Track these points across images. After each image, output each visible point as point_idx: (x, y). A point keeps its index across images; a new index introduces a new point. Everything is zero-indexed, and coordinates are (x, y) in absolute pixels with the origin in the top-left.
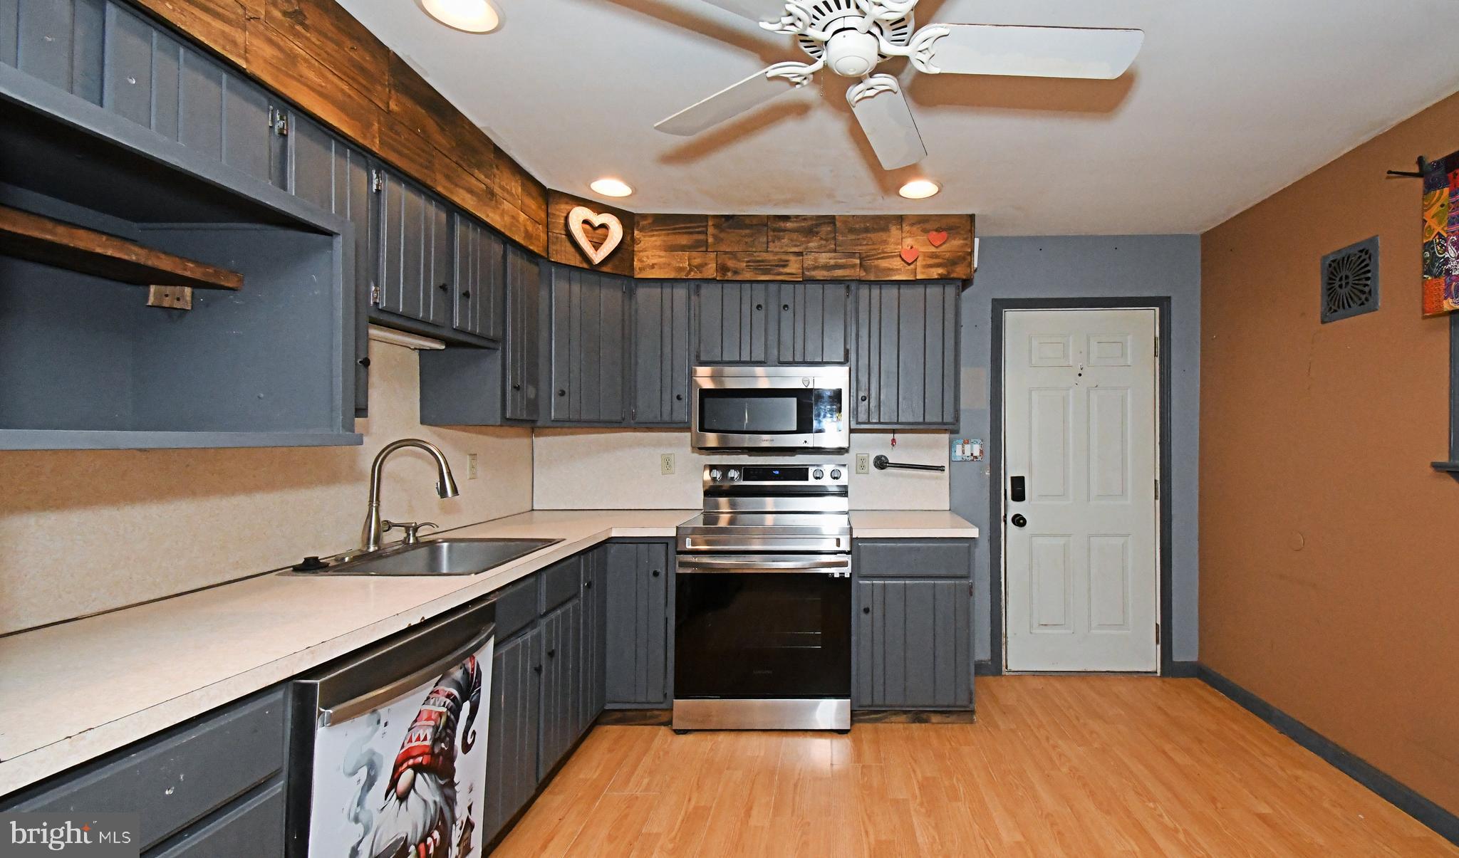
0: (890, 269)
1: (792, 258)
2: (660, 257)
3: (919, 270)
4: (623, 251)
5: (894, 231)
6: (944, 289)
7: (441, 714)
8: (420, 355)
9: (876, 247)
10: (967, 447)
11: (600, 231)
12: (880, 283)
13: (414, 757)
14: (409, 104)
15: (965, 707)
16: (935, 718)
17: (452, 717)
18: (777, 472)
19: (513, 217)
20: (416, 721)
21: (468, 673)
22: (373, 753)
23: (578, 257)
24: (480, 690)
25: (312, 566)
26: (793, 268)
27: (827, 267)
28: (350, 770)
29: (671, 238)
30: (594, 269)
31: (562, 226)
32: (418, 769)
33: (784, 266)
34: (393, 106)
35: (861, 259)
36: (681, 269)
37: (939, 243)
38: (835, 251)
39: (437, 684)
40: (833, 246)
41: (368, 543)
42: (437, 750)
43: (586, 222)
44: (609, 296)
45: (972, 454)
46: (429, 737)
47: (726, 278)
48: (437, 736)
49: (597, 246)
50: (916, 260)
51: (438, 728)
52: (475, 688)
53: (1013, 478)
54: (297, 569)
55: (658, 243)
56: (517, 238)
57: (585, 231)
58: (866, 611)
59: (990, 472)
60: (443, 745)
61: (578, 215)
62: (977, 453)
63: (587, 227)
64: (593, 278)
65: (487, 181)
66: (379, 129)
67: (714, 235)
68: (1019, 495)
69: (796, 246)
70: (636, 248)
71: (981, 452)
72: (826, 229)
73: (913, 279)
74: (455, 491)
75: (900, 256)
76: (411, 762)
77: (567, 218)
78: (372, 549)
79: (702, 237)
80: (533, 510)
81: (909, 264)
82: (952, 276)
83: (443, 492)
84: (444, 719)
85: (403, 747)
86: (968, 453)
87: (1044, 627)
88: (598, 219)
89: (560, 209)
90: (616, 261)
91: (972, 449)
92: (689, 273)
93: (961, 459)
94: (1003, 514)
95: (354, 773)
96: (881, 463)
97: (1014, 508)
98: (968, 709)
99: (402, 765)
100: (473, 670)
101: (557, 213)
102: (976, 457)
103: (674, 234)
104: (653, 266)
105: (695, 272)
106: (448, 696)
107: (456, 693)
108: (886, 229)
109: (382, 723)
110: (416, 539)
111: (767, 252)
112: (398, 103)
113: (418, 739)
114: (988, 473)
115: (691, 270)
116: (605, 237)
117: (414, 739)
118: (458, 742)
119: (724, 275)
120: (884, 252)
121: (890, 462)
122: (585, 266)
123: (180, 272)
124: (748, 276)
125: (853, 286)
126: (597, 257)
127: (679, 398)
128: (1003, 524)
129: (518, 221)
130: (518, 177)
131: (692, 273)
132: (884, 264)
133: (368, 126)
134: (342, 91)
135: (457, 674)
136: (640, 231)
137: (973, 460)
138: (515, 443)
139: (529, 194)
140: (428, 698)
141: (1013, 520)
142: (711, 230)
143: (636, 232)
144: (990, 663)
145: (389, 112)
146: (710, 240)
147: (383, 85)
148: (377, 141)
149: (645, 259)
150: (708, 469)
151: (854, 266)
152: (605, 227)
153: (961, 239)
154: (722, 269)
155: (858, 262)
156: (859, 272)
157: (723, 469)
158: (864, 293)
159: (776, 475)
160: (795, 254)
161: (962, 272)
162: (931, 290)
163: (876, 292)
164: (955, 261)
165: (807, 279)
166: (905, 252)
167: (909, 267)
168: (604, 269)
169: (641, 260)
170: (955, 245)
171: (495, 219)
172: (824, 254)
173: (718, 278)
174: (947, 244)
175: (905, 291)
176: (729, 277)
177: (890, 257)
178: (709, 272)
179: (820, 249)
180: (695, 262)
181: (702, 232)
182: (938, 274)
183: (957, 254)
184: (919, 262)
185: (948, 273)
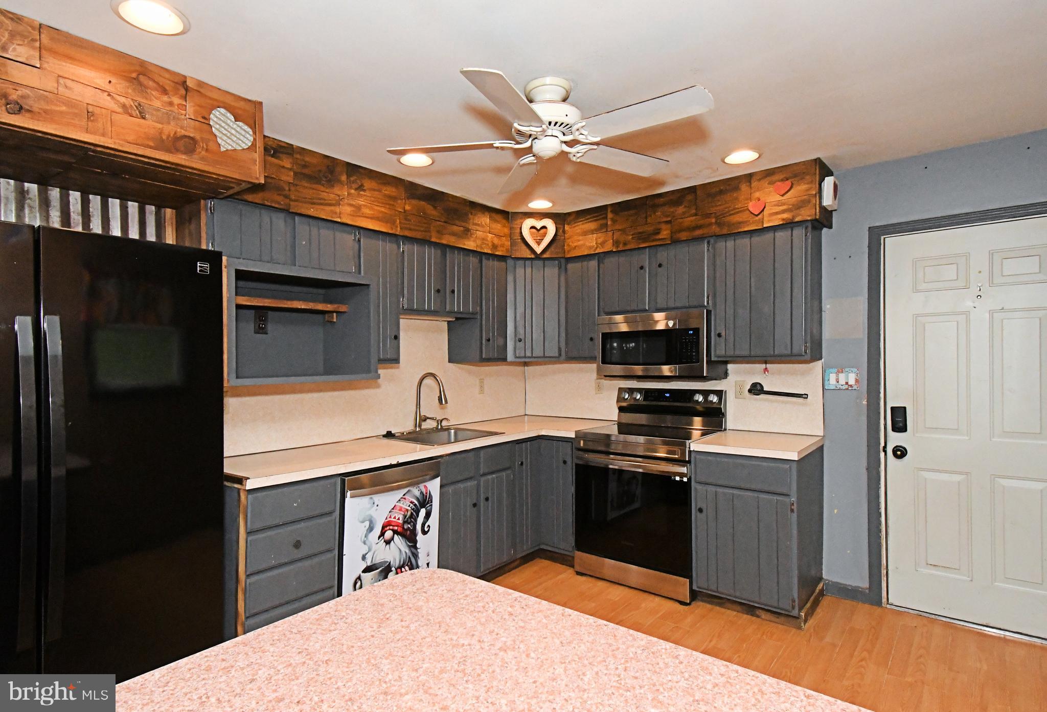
0: (740, 223)
1: (663, 226)
2: (579, 240)
3: (766, 219)
4: (558, 239)
5: (744, 187)
6: (792, 232)
7: (407, 510)
8: (448, 324)
9: (727, 205)
10: (842, 377)
11: (542, 231)
12: (734, 236)
13: (394, 526)
14: (414, 202)
15: (786, 611)
16: (763, 615)
17: (414, 513)
18: (668, 395)
19: (483, 239)
20: (393, 509)
21: (423, 495)
22: (372, 517)
23: (529, 251)
24: (431, 505)
25: (389, 435)
26: (665, 233)
27: (691, 228)
28: (361, 520)
29: (587, 225)
30: (538, 257)
31: (519, 233)
32: (395, 532)
33: (658, 233)
34: (407, 207)
35: (716, 218)
36: (590, 248)
37: (783, 192)
38: (696, 215)
39: (404, 495)
40: (694, 211)
41: (416, 426)
42: (406, 527)
43: (533, 227)
44: (550, 272)
45: (847, 383)
46: (401, 519)
47: (619, 249)
48: (406, 520)
49: (539, 244)
50: (763, 210)
51: (406, 517)
52: (428, 503)
53: (892, 408)
54: (384, 436)
55: (578, 231)
56: (486, 251)
57: (532, 234)
58: (700, 510)
59: (867, 401)
60: (409, 526)
61: (528, 223)
62: (852, 382)
63: (534, 230)
64: (540, 263)
65: (463, 224)
66: (400, 222)
67: (612, 219)
68: (900, 425)
69: (666, 216)
70: (565, 236)
71: (857, 381)
72: (690, 197)
73: (761, 227)
74: (446, 401)
75: (748, 210)
76: (391, 527)
77: (521, 228)
78: (418, 430)
79: (604, 222)
80: (525, 415)
81: (757, 215)
82: (796, 220)
83: (440, 402)
84: (409, 513)
85: (386, 519)
86: (842, 381)
87: (932, 567)
88: (539, 224)
89: (517, 223)
90: (552, 248)
91: (847, 377)
92: (596, 249)
93: (834, 388)
94: (882, 444)
95: (363, 522)
96: (756, 389)
97: (895, 439)
98: (789, 614)
99: (386, 526)
100: (426, 493)
101: (515, 226)
102: (851, 386)
103: (588, 222)
104: (577, 247)
105: (600, 248)
106: (412, 502)
107: (416, 502)
108: (737, 189)
109: (376, 505)
110: (441, 426)
111: (646, 224)
112: (409, 204)
113: (395, 518)
114: (865, 402)
115: (597, 247)
116: (545, 235)
117: (393, 517)
118: (419, 527)
119: (617, 247)
120: (735, 209)
121: (765, 389)
122: (533, 256)
123: (325, 309)
124: (633, 245)
125: (712, 241)
126: (539, 250)
127: (591, 339)
128: (882, 454)
129: (487, 240)
130: (487, 213)
131: (598, 249)
132: (736, 218)
133: (394, 223)
134: (382, 212)
135: (416, 492)
136: (568, 224)
137: (847, 389)
139: (496, 221)
140: (400, 500)
141: (894, 452)
142: (610, 215)
143: (566, 226)
144: (867, 591)
145: (405, 211)
146: (609, 223)
147: (402, 200)
148: (399, 229)
149: (571, 244)
150: (621, 390)
151: (710, 224)
152: (544, 227)
153: (805, 184)
154: (616, 243)
155: (713, 220)
156: (715, 229)
157: (631, 391)
158: (721, 244)
159: (666, 399)
160: (667, 222)
161: (807, 214)
162: (780, 234)
163: (730, 244)
164: (798, 206)
165: (675, 241)
166: (753, 207)
167: (757, 218)
168: (545, 256)
169: (568, 245)
170: (800, 190)
171: (470, 245)
172: (689, 219)
173: (614, 250)
174: (792, 191)
175: (756, 239)
176: (621, 248)
177: (741, 211)
178: (609, 247)
179: (684, 215)
180: (600, 241)
181: (603, 218)
182: (783, 220)
183: (799, 199)
184: (766, 212)
185: (794, 217)
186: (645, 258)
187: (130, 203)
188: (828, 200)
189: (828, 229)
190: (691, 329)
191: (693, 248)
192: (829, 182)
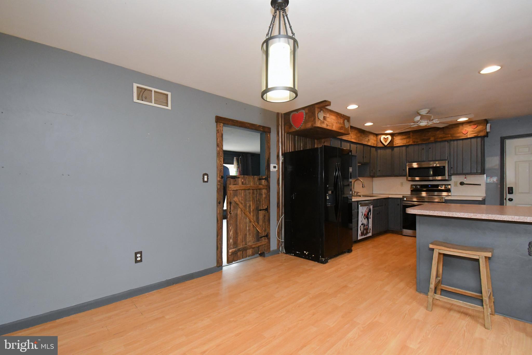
0: (460, 136)
1: (431, 137)
2: (399, 141)
3: (468, 135)
4: (392, 141)
5: (461, 126)
6: (477, 140)
9: (455, 131)
12: (457, 140)
18: (430, 186)
23: (382, 145)
26: (432, 139)
27: (441, 138)
29: (402, 137)
31: (379, 140)
33: (429, 139)
34: (359, 135)
37: (474, 128)
40: (443, 133)
44: (389, 151)
45: (493, 181)
49: (386, 142)
53: (508, 188)
55: (399, 138)
56: (372, 145)
57: (384, 140)
61: (383, 137)
62: (495, 181)
63: (384, 139)
64: (386, 148)
65: (368, 138)
67: (412, 135)
68: (511, 192)
69: (433, 134)
70: (394, 140)
71: (497, 180)
73: (466, 138)
74: (365, 187)
75: (462, 133)
77: (380, 138)
80: (373, 194)
82: (479, 136)
83: (363, 187)
86: (491, 180)
88: (386, 137)
89: (379, 137)
90: (390, 144)
92: (406, 144)
93: (490, 183)
94: (505, 198)
96: (462, 184)
97: (509, 196)
104: (398, 143)
105: (408, 144)
108: (458, 126)
110: (358, 195)
111: (425, 136)
114: (499, 186)
115: (406, 143)
116: (388, 140)
120: (457, 132)
121: (465, 183)
122: (384, 146)
124: (420, 143)
125: (449, 141)
126: (386, 144)
127: (404, 170)
128: (505, 200)
129: (372, 142)
130: (372, 135)
132: (458, 135)
134: (355, 137)
137: (494, 183)
138: (370, 179)
139: (374, 137)
141: (509, 200)
143: (394, 137)
146: (411, 136)
148: (357, 141)
149: (396, 142)
150: (412, 185)
151: (449, 137)
152: (388, 138)
153: (482, 126)
154: (414, 142)
155: (450, 136)
156: (451, 138)
157: (416, 185)
158: (452, 142)
159: (430, 187)
160: (433, 136)
161: (482, 134)
162: (473, 140)
163: (455, 142)
164: (480, 132)
165: (436, 142)
166: (464, 132)
167: (465, 135)
168: (388, 146)
169: (395, 143)
170: (480, 128)
171: (369, 144)
172: (441, 135)
173: (413, 144)
174: (477, 128)
175: (464, 141)
176: (415, 143)
177: (460, 133)
178: (411, 143)
179: (440, 134)
180: (408, 141)
181: (409, 135)
182: (474, 135)
183: (480, 130)
184: (468, 134)
185: (478, 135)
186: (424, 146)
187: (315, 140)
188: (488, 130)
189: (486, 137)
190: (442, 166)
191: (442, 144)
192: (489, 125)
